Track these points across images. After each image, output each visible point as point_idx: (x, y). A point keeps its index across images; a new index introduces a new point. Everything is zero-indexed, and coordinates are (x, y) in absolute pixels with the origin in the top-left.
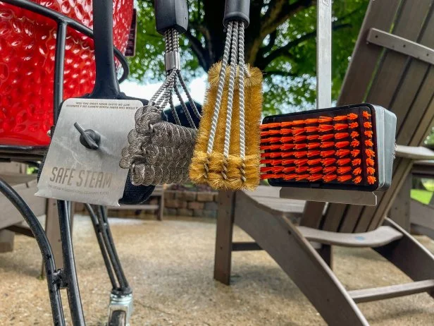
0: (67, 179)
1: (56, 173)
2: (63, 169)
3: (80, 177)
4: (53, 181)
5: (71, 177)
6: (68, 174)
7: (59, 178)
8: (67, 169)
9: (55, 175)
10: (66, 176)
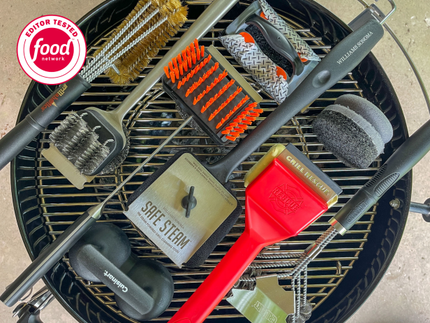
0: (155, 218)
1: (149, 207)
2: (156, 208)
3: (165, 224)
4: (144, 211)
5: (159, 219)
6: (158, 215)
7: (149, 213)
8: (159, 211)
9: (147, 208)
10: (155, 215)
